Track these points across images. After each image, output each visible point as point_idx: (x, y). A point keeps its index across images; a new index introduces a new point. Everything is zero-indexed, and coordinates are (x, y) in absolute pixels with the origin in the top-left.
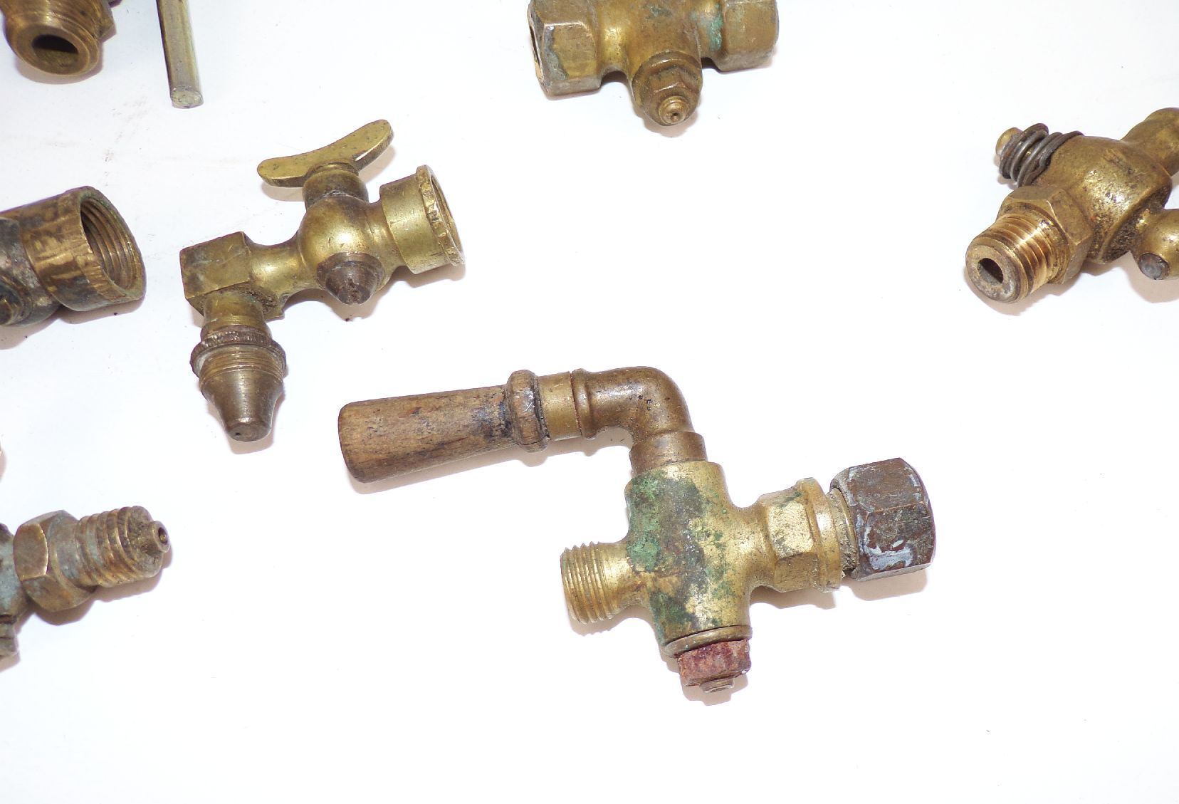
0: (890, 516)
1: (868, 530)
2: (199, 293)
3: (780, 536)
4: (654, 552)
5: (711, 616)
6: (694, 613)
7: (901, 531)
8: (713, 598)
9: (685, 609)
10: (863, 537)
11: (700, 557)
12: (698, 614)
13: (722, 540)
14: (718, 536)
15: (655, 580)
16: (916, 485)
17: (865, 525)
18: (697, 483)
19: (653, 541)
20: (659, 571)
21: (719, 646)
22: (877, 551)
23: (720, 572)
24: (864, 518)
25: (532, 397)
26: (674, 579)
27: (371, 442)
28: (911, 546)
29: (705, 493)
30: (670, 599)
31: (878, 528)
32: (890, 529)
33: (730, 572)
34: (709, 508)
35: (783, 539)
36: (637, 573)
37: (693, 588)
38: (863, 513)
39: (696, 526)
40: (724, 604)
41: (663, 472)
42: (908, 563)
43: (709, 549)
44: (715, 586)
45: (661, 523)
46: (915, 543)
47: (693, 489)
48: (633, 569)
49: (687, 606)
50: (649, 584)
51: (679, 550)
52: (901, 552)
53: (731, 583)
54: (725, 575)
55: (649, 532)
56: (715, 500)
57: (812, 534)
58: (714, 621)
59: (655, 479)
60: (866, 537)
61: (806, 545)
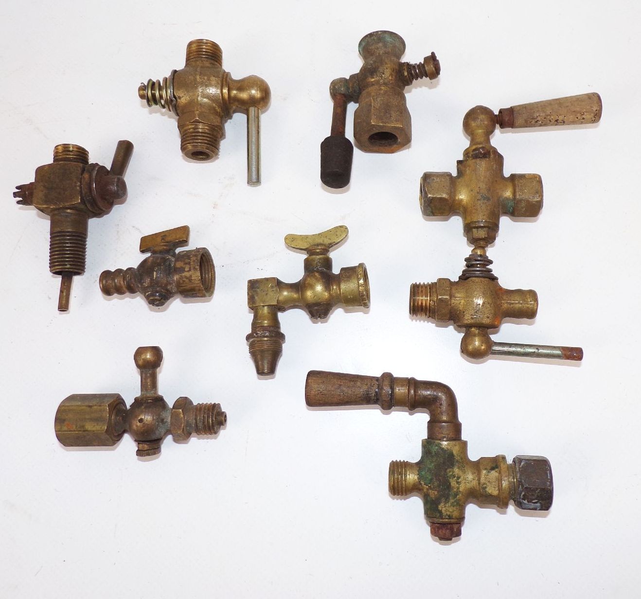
0: (534, 490)
1: (523, 493)
2: (254, 305)
3: (485, 486)
4: (430, 478)
5: (448, 513)
6: (441, 510)
7: (538, 496)
8: (451, 506)
9: (438, 507)
10: (520, 495)
11: (449, 487)
12: (443, 511)
13: (460, 480)
14: (459, 478)
15: (428, 489)
16: (549, 478)
17: (522, 491)
18: (455, 453)
19: (430, 473)
20: (430, 487)
21: (449, 526)
22: (526, 502)
23: (456, 495)
24: (522, 488)
25: (390, 392)
26: (436, 493)
27: (318, 396)
28: (540, 503)
29: (457, 458)
30: (433, 500)
31: (528, 493)
32: (533, 495)
33: (460, 495)
34: (457, 464)
35: (486, 487)
36: (421, 484)
37: (443, 500)
38: (523, 486)
39: (450, 472)
40: (455, 509)
41: (440, 444)
42: (538, 509)
43: (453, 483)
44: (453, 501)
45: (435, 466)
46: (543, 502)
47: (451, 455)
48: (420, 482)
49: (439, 506)
50: (425, 490)
51: (440, 481)
52: (536, 504)
53: (459, 500)
54: (458, 496)
55: (430, 468)
56: (460, 461)
57: (499, 488)
58: (449, 516)
59: (436, 446)
60: (522, 496)
61: (495, 492)
